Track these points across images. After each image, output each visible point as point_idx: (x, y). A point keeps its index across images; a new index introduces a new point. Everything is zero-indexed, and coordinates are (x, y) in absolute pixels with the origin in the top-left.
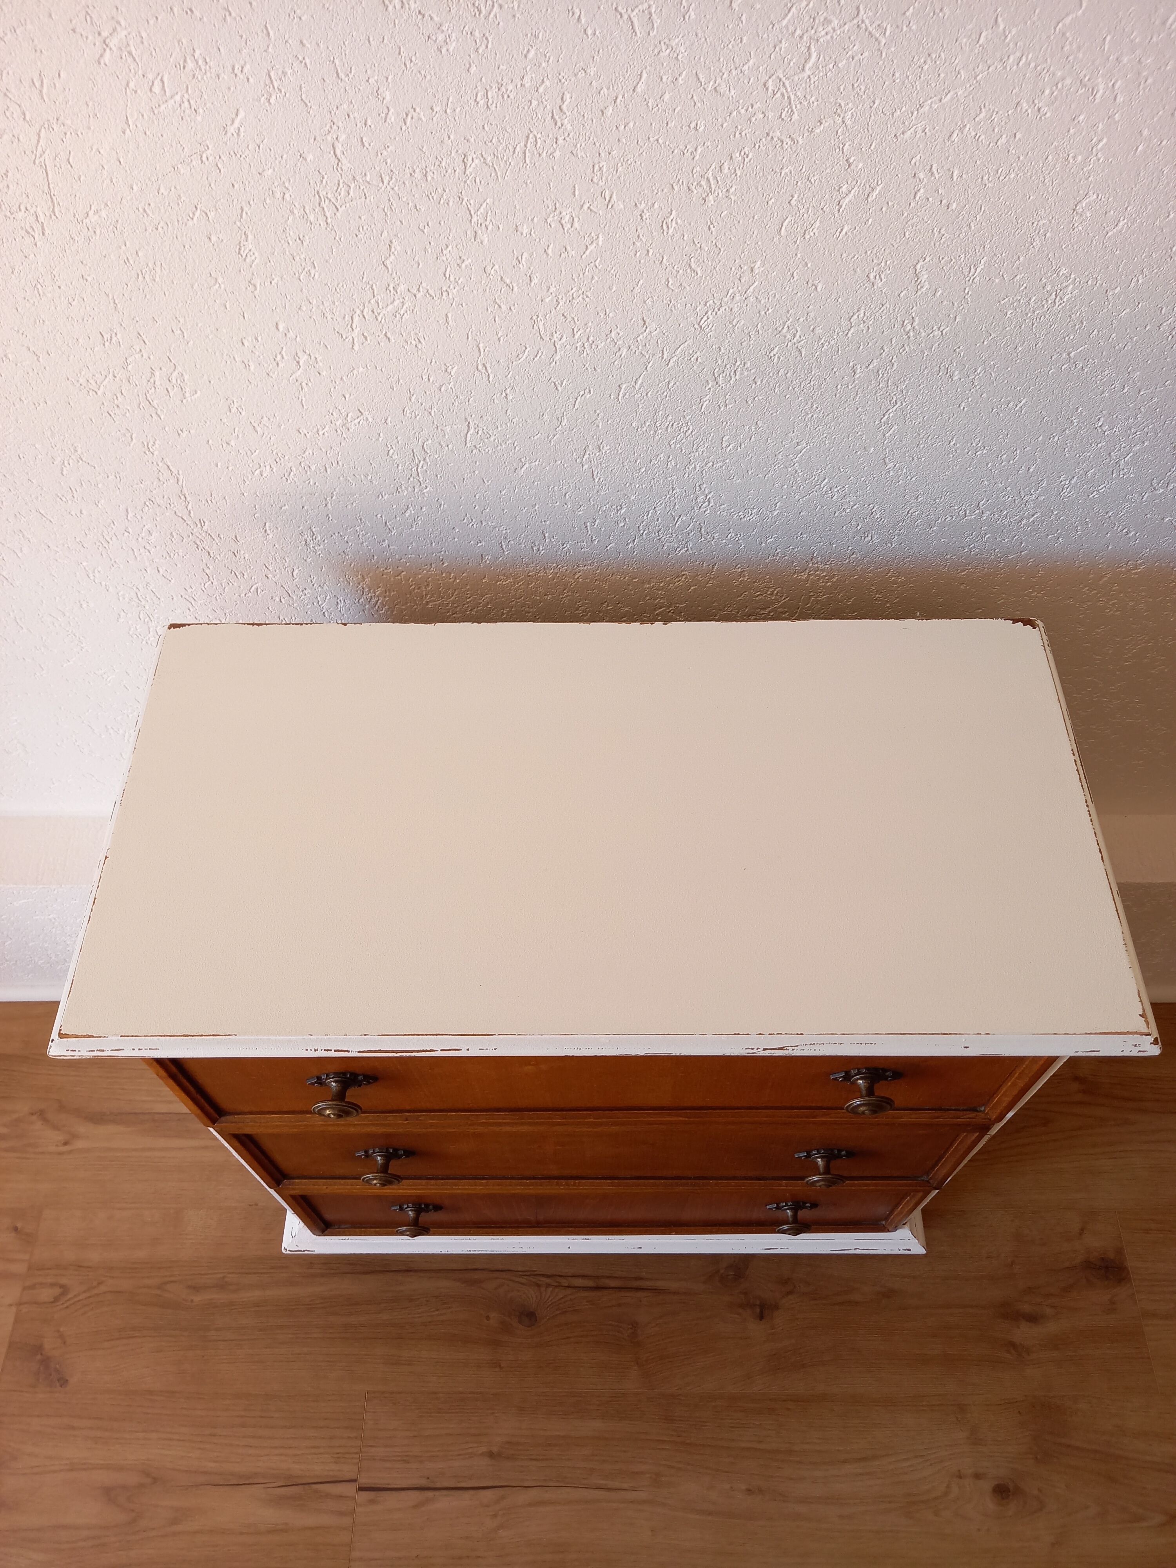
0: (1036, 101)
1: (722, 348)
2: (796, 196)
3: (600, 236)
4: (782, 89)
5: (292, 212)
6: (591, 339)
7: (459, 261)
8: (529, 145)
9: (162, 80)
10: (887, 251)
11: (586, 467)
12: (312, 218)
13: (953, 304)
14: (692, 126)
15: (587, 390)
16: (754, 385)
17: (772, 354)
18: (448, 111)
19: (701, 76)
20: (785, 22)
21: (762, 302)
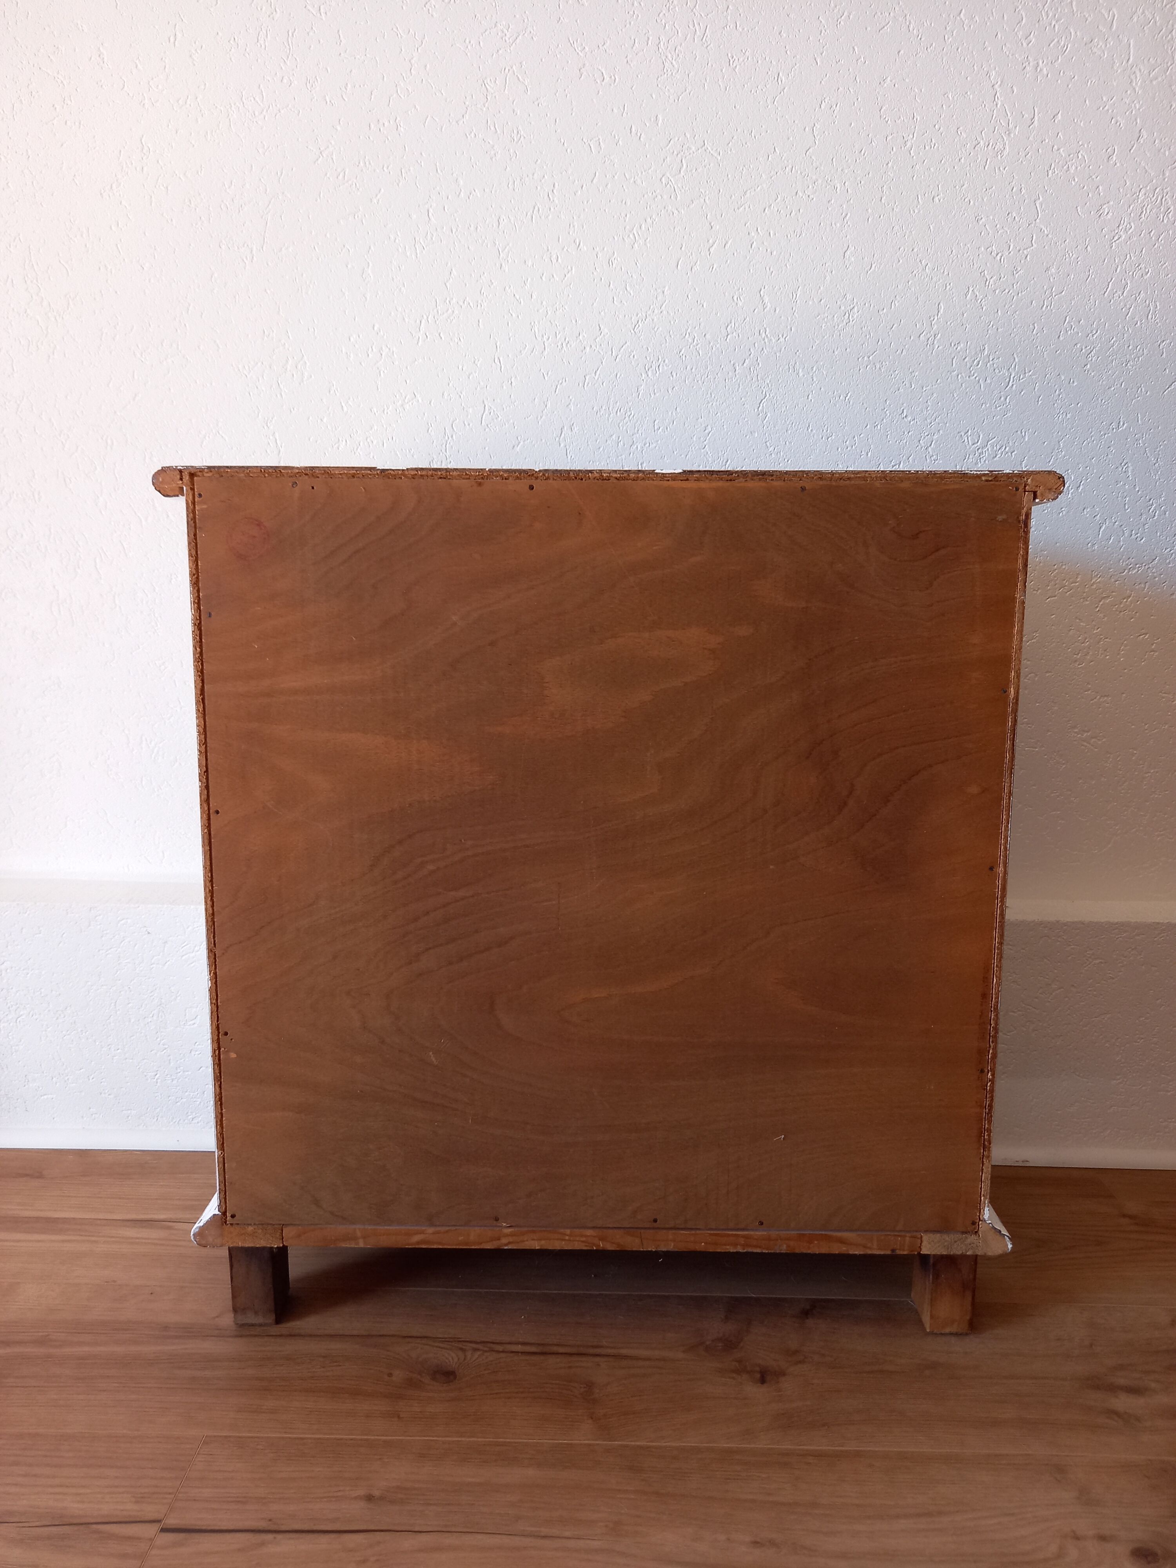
0: (806, 192)
1: (649, 349)
2: (684, 246)
3: (573, 268)
4: (670, 183)
5: (398, 250)
6: (567, 340)
7: (490, 283)
8: (535, 212)
9: (345, 173)
10: (741, 282)
11: (562, 445)
12: (408, 254)
13: (788, 319)
14: (624, 202)
15: (564, 380)
16: (671, 378)
17: (681, 354)
18: (493, 192)
19: (626, 175)
20: (668, 148)
21: (671, 314)
